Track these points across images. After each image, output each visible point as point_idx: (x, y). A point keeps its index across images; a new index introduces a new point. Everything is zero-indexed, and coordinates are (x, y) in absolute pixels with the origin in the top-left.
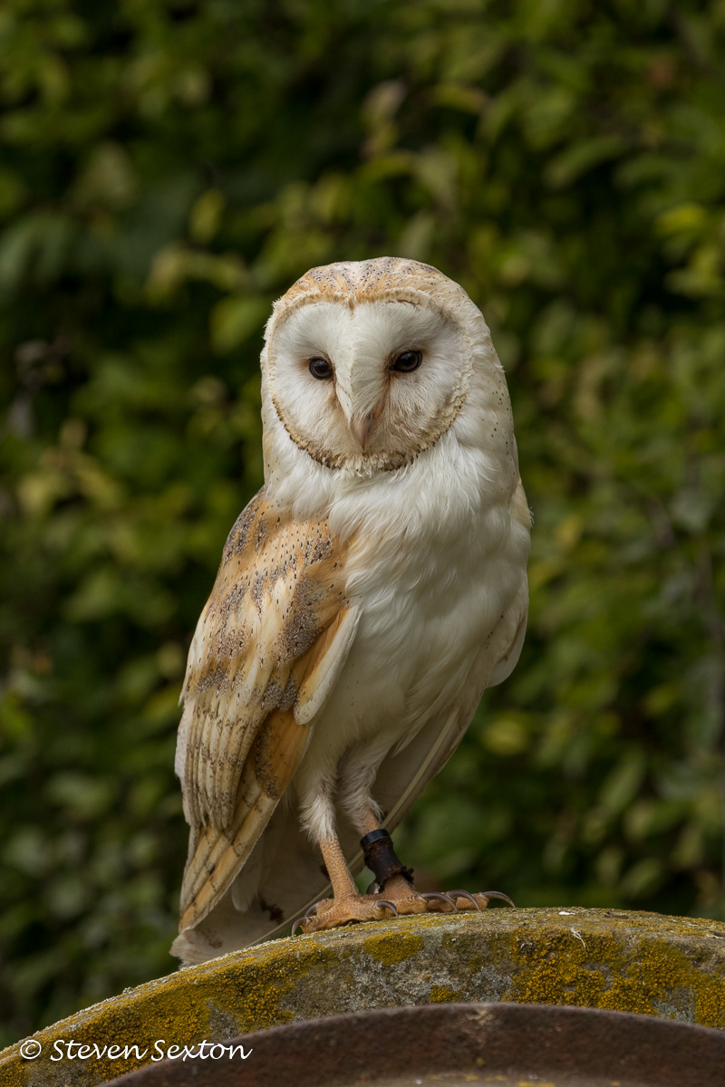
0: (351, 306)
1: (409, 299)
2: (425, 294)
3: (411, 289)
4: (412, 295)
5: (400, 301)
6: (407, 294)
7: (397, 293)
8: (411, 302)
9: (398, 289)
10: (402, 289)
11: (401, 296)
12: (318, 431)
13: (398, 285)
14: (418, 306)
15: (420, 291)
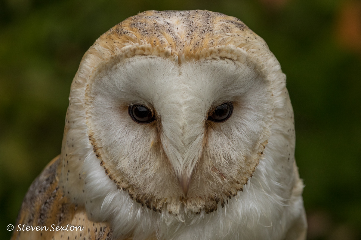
0: (179, 62)
1: (229, 56)
2: (243, 51)
3: (231, 46)
4: (232, 52)
5: (222, 58)
6: (227, 52)
7: (219, 50)
8: (230, 59)
9: (220, 47)
10: (223, 46)
11: (223, 54)
12: (141, 175)
13: (220, 44)
14: (236, 62)
15: (239, 48)
